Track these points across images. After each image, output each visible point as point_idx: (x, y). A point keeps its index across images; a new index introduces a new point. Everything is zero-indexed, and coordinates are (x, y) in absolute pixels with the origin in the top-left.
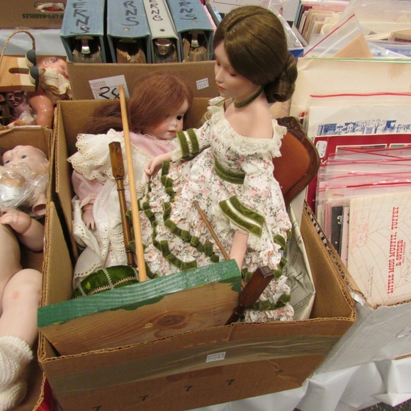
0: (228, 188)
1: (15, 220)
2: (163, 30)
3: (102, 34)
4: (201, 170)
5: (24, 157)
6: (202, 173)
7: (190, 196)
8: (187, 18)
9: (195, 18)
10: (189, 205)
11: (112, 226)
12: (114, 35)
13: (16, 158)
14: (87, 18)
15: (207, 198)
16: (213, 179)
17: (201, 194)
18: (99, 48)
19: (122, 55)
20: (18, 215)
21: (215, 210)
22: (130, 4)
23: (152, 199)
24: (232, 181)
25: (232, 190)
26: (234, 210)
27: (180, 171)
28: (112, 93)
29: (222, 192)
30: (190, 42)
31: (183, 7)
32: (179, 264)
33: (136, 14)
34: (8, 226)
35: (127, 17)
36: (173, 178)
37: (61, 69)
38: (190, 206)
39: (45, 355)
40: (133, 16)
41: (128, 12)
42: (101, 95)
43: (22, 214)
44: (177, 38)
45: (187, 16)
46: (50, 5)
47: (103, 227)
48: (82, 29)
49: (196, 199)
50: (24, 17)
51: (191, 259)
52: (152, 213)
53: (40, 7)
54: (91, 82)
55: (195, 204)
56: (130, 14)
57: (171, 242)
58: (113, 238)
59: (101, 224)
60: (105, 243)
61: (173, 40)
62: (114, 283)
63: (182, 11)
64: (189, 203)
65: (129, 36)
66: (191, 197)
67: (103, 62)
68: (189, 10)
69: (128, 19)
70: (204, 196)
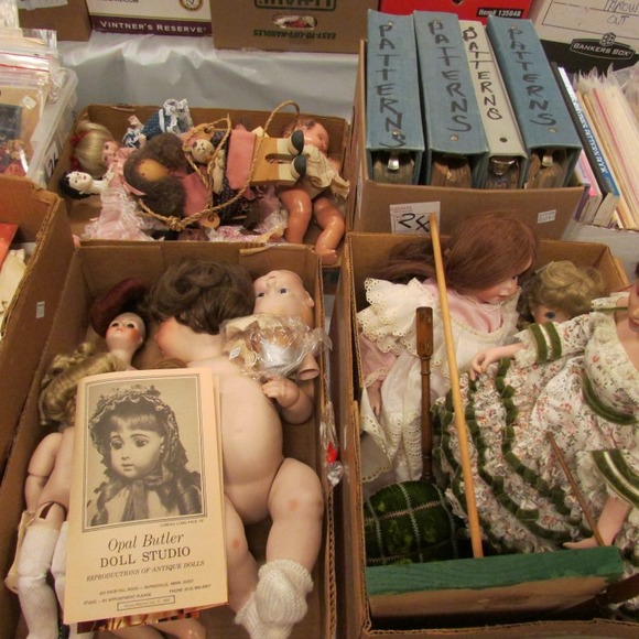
0: (602, 428)
1: (283, 393)
2: (504, 140)
3: (423, 149)
4: (565, 395)
5: (283, 291)
6: (567, 401)
7: (545, 425)
8: (541, 121)
9: (554, 122)
10: (540, 436)
11: (408, 421)
12: (438, 149)
13: (273, 292)
14: (400, 116)
15: (569, 435)
16: (583, 412)
17: (560, 427)
18: (412, 162)
19: (440, 172)
20: (286, 385)
21: (585, 460)
22: (456, 90)
23: (477, 405)
24: (609, 419)
25: (609, 433)
26: (615, 471)
27: (525, 378)
28: (417, 221)
29: (594, 433)
30: (541, 160)
31: (533, 97)
32: (515, 509)
33: (465, 110)
34: (274, 401)
35: (454, 114)
36: (513, 385)
37: (318, 141)
38: (541, 438)
39: (370, 626)
40: (462, 113)
41: (454, 105)
42: (401, 222)
43: (289, 383)
44: (526, 156)
45: (540, 116)
46: (294, 18)
47: (395, 419)
48: (395, 137)
49: (550, 430)
50: (256, 34)
51: (532, 507)
52: (478, 427)
53: (280, 21)
54: (392, 206)
55: (549, 437)
56: (457, 109)
57: (507, 477)
58: (408, 437)
59: (392, 415)
60: (396, 440)
61: (519, 159)
62: (413, 506)
63: (532, 104)
64: (540, 434)
65: (458, 152)
66: (545, 428)
67: (413, 183)
68: (542, 103)
69: (455, 119)
70: (564, 430)
